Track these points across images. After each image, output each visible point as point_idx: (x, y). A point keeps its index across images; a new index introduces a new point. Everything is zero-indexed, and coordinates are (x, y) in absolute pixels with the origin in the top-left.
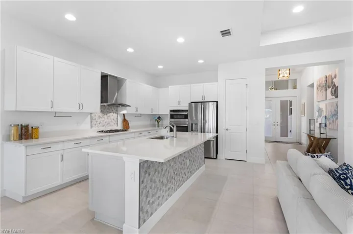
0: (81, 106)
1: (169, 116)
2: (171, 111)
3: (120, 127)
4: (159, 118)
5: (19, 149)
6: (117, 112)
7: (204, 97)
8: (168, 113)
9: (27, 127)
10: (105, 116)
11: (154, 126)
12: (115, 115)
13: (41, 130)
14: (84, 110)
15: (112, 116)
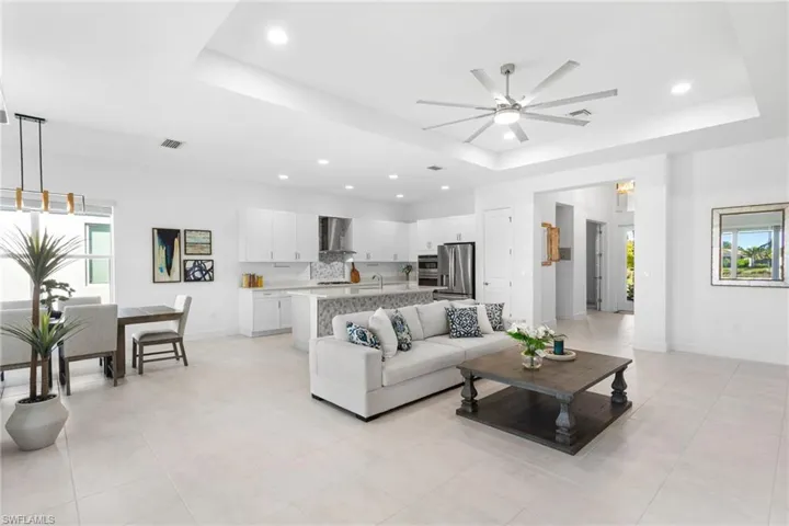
0: (297, 256)
1: (417, 265)
2: (420, 257)
3: (347, 278)
4: (409, 268)
5: (248, 294)
6: (343, 261)
7: (459, 236)
8: (416, 260)
9: (254, 276)
10: (328, 266)
11: (401, 279)
12: (340, 264)
13: (264, 279)
14: (302, 260)
15: (337, 265)
